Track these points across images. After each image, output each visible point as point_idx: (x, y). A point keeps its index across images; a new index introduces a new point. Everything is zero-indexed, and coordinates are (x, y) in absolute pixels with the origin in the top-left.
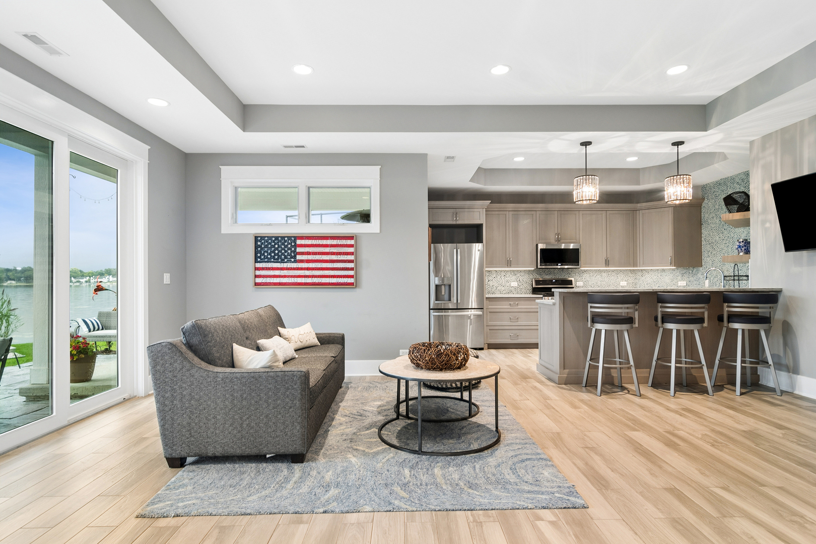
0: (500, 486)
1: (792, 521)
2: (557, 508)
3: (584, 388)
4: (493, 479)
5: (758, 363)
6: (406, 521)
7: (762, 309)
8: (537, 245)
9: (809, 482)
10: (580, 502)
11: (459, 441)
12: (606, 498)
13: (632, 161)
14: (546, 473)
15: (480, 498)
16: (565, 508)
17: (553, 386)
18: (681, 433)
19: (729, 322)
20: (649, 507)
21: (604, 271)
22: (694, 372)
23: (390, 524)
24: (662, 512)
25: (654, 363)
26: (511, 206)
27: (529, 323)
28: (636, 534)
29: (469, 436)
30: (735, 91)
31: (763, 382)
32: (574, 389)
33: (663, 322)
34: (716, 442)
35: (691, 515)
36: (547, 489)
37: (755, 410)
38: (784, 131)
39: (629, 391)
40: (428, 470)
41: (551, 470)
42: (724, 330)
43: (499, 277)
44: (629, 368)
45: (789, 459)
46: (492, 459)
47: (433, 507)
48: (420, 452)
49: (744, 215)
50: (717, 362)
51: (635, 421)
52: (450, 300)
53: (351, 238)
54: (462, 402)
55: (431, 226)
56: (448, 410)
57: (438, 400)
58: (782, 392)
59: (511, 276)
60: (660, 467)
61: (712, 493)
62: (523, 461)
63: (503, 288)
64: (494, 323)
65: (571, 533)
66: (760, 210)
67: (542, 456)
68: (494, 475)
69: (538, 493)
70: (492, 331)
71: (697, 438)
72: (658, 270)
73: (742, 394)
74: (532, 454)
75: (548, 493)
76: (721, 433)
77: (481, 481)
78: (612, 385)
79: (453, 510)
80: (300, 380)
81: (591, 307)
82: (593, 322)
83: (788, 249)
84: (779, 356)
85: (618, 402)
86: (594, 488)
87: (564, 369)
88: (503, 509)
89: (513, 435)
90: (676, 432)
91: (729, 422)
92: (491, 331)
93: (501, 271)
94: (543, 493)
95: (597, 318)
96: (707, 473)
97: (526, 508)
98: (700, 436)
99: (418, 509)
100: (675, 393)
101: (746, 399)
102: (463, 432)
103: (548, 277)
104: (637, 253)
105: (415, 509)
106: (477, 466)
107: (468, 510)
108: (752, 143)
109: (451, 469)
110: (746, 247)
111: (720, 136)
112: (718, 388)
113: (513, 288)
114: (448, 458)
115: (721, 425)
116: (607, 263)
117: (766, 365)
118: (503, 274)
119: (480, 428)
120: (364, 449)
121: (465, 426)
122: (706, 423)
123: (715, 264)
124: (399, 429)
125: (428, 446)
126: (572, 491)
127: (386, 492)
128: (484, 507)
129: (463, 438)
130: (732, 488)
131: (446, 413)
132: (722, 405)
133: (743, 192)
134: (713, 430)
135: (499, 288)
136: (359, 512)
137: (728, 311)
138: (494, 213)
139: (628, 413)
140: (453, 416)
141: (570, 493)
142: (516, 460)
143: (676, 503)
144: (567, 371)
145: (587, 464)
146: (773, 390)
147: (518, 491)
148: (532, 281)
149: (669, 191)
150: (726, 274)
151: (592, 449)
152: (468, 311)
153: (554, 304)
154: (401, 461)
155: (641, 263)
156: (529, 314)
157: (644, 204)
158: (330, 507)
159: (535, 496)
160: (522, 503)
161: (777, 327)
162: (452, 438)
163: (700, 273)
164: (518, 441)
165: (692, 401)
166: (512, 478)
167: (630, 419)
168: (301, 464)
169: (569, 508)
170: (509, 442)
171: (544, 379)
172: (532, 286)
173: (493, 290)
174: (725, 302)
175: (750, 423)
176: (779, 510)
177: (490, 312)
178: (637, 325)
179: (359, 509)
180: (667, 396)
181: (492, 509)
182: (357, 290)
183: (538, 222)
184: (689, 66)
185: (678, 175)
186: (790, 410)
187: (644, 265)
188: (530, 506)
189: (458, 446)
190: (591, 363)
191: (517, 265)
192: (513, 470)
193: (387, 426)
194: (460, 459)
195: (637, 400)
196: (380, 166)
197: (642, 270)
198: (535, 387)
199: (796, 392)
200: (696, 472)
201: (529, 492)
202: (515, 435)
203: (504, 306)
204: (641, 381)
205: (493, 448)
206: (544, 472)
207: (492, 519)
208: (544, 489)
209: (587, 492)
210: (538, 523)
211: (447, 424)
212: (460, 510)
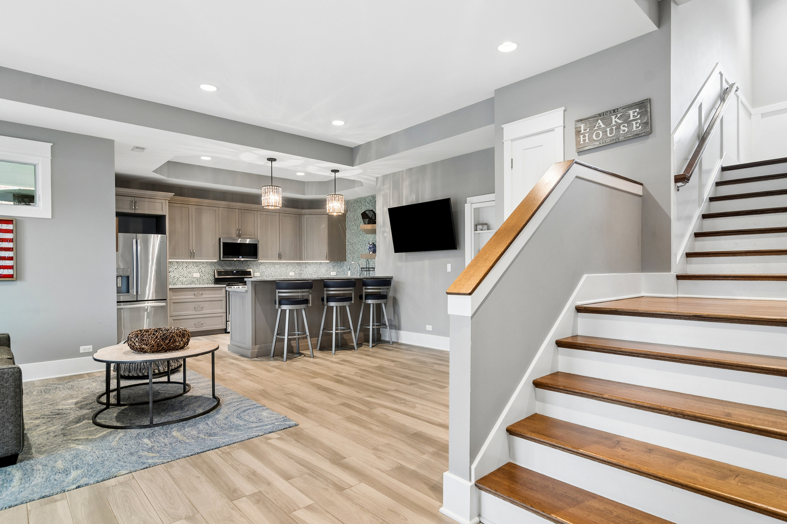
0: (234, 429)
1: (401, 403)
2: (279, 430)
3: (272, 358)
4: (227, 426)
5: (380, 325)
6: (166, 469)
7: (382, 290)
8: (220, 239)
9: (407, 384)
10: (292, 423)
11: (184, 411)
12: (308, 417)
13: (300, 175)
14: (265, 414)
15: (219, 440)
16: (284, 429)
17: (247, 360)
18: (343, 374)
19: (366, 299)
20: (334, 415)
21: (277, 263)
22: (345, 336)
23: (151, 475)
24: (341, 416)
25: (321, 332)
26: (194, 200)
27: (214, 311)
28: (329, 429)
29: (191, 406)
30: (369, 143)
31: (383, 338)
32: (264, 360)
33: (328, 301)
34: (363, 375)
35: (356, 413)
36: (268, 422)
37: (381, 354)
38: (394, 174)
39: (305, 355)
40: (166, 435)
41: (267, 411)
42: (363, 304)
43: (181, 268)
44: (306, 338)
45: (398, 376)
46: (220, 416)
47: (186, 455)
48: (151, 425)
49: (373, 227)
50: (359, 327)
51: (314, 373)
52: (129, 292)
53: (9, 222)
54: (170, 384)
55: (118, 214)
56: (159, 392)
57: (143, 387)
58: (393, 342)
59: (193, 267)
60: (335, 394)
61: (364, 401)
62: (244, 411)
63: (185, 279)
64: (178, 313)
65: (292, 440)
66: (381, 224)
67: (258, 405)
68: (226, 424)
69: (263, 426)
70: (176, 321)
71: (352, 375)
72: (317, 263)
73: (373, 347)
74: (249, 406)
75: (270, 424)
76: (364, 370)
77: (218, 430)
78: (294, 353)
79: (203, 452)
80: (13, 376)
81: (279, 292)
82: (280, 304)
83: (396, 251)
84: (391, 320)
85: (298, 363)
86: (298, 414)
87: (256, 345)
88: (242, 441)
89: (229, 397)
90: (340, 374)
91: (368, 363)
92: (174, 321)
93: (183, 262)
94: (266, 425)
95: (282, 301)
96: (360, 391)
97: (258, 436)
98: (354, 374)
99: (173, 459)
100: (335, 351)
101: (375, 349)
102: (183, 404)
103: (229, 268)
104: (302, 249)
105: (170, 460)
106: (209, 423)
107: (215, 449)
108: (377, 178)
109: (186, 430)
110: (374, 248)
111: (360, 171)
112: (359, 345)
113: (195, 279)
114: (181, 423)
115: (363, 365)
116: (280, 257)
117: (384, 326)
118: (185, 265)
119: (198, 399)
120: (87, 437)
121: (184, 400)
122: (355, 366)
123: (354, 260)
124: (116, 415)
125: (156, 420)
126: (285, 419)
127: (134, 458)
128: (227, 443)
129: (186, 408)
130: (373, 395)
131: (158, 395)
132: (363, 355)
133: (372, 210)
134: (360, 369)
135: (180, 279)
136: (115, 477)
137: (365, 292)
138: (176, 205)
139: (308, 369)
140: (167, 396)
141: (285, 420)
142: (239, 412)
143: (347, 410)
144: (258, 346)
145: (290, 403)
146: (388, 342)
147: (249, 428)
148: (214, 272)
149: (329, 205)
150: (361, 266)
151: (291, 394)
152: (145, 303)
153: (246, 292)
154: (135, 436)
155: (306, 257)
156: (212, 302)
157: (308, 211)
158: (82, 482)
159: (262, 428)
160: (254, 434)
161: (390, 301)
162: (176, 410)
163: (345, 266)
164: (235, 400)
165: (346, 355)
166: (241, 423)
167: (310, 372)
168: (15, 466)
169: (286, 428)
170: (228, 402)
171: (237, 356)
172: (215, 276)
173: (175, 281)
174: (363, 286)
175: (378, 362)
176: (396, 400)
177: (173, 303)
178: (310, 305)
179: (115, 475)
180: (330, 354)
181: (234, 443)
182: (18, 283)
183: (220, 218)
184: (345, 123)
185: (335, 195)
186: (397, 351)
187: (307, 259)
188: (260, 434)
189: (183, 414)
190: (278, 337)
191: (201, 257)
192: (239, 417)
193: (99, 416)
194: (191, 422)
195: (311, 360)
196: (52, 144)
197: (305, 263)
198: (232, 363)
199: (399, 342)
200: (355, 392)
201: (256, 427)
202: (231, 397)
203: (189, 296)
204: (314, 347)
205: (216, 409)
206: (262, 413)
207: (235, 448)
208: (266, 423)
209: (295, 417)
210: (269, 441)
211: (165, 402)
212: (209, 450)
